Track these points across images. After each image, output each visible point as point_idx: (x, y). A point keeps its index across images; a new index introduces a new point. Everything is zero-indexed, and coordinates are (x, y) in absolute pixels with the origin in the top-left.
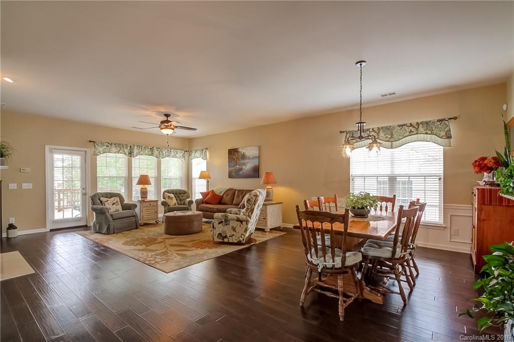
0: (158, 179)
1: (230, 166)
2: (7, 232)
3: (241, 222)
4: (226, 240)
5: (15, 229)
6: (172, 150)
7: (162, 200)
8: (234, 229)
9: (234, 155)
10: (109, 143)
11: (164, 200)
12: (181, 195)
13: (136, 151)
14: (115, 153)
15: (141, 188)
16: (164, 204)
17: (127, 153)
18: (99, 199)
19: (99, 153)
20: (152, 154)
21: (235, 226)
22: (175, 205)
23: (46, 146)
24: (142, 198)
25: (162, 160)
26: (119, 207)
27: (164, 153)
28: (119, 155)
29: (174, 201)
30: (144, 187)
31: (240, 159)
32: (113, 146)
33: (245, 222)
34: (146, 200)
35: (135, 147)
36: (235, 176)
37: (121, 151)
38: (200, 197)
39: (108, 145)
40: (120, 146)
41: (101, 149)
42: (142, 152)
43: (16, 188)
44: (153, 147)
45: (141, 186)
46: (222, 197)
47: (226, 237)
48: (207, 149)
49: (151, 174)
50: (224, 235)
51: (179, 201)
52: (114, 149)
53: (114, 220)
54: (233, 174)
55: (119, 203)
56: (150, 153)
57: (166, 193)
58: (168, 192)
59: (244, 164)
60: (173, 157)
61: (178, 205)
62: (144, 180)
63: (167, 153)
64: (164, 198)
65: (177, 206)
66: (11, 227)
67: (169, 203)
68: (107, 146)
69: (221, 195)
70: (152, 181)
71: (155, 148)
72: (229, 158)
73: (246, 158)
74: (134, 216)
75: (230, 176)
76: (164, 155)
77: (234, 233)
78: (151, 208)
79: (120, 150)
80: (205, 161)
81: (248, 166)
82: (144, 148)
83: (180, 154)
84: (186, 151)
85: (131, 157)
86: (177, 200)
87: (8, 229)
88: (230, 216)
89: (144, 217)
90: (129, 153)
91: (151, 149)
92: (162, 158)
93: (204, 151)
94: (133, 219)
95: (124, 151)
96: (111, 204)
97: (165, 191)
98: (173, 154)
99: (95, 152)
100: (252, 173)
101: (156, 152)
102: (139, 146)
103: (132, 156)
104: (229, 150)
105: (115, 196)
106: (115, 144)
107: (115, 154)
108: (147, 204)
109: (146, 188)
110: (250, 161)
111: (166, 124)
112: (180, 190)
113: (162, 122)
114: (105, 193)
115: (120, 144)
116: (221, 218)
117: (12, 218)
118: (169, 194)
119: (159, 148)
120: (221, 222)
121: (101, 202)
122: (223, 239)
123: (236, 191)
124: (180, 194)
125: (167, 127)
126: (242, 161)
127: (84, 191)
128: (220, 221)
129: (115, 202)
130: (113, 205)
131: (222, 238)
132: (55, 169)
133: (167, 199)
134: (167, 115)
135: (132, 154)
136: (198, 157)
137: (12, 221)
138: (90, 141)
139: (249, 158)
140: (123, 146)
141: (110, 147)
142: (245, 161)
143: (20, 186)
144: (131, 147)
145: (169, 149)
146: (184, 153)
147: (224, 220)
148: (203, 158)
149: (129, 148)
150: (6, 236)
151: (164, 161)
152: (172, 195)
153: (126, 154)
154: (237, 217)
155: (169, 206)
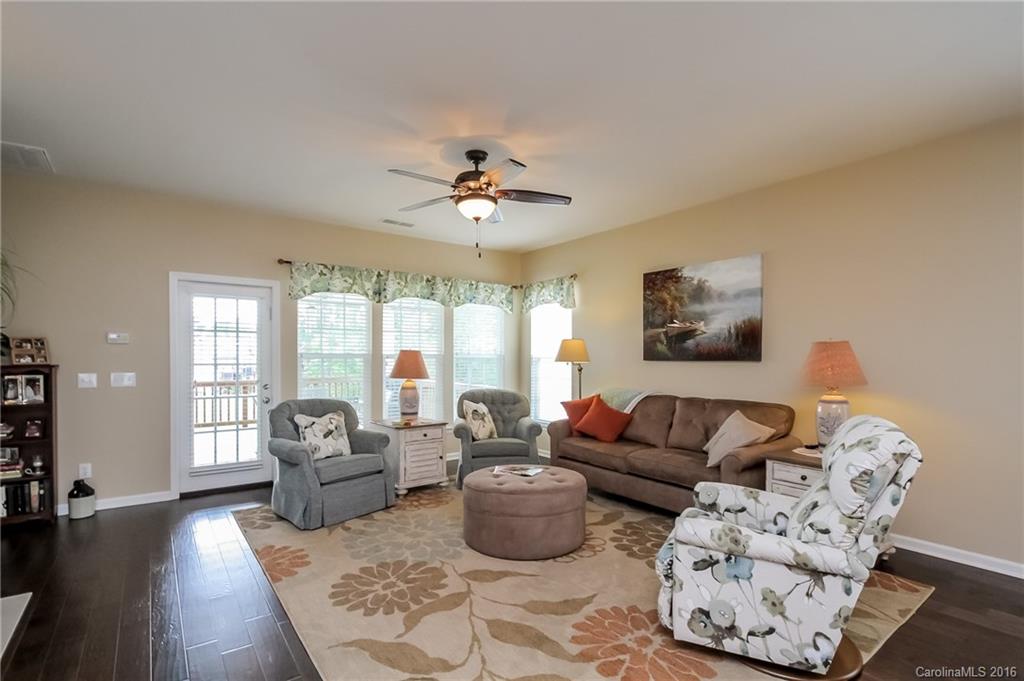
0: (447, 360)
1: (648, 324)
2: (69, 503)
3: (817, 574)
4: (731, 645)
5: (88, 495)
6: (481, 285)
7: (457, 420)
8: (776, 605)
9: (664, 287)
10: (326, 267)
11: (462, 421)
12: (507, 406)
13: (391, 286)
14: (342, 292)
15: (403, 388)
16: (461, 432)
17: (370, 293)
18: (292, 420)
19: (301, 293)
20: (431, 296)
21: (779, 592)
22: (491, 436)
23: (171, 273)
24: (403, 414)
25: (456, 310)
26: (343, 444)
27: (462, 291)
28: (351, 297)
29: (490, 425)
30: (409, 384)
31: (686, 300)
32: (337, 273)
33: (839, 581)
34: (412, 424)
35: (391, 275)
36: (670, 354)
37: (355, 287)
38: (562, 415)
39: (325, 271)
40: (352, 274)
41: (307, 282)
42: (406, 290)
43: (95, 384)
44: (434, 278)
45: (402, 382)
46: (628, 420)
47: (732, 630)
48: (574, 277)
49: (429, 348)
50: (725, 624)
51: (500, 423)
52: (338, 281)
53: (322, 484)
54: (662, 348)
55: (344, 431)
56: (426, 291)
57: (466, 402)
58: (473, 397)
59: (702, 317)
60: (483, 303)
61: (499, 436)
62: (410, 365)
63: (468, 293)
64: (462, 415)
65: (497, 440)
66: (81, 489)
67: (474, 430)
68: (321, 274)
69: (628, 410)
70: (431, 367)
71: (439, 280)
72: (645, 299)
73: (709, 297)
74: (380, 472)
75: (651, 354)
76: (462, 297)
77: (776, 621)
78: (427, 446)
79: (352, 285)
80: (569, 312)
81: (718, 323)
82: (413, 278)
83: (501, 293)
84: (515, 287)
85: (379, 302)
86: (494, 420)
87: (71, 495)
88: (760, 543)
89: (409, 471)
90: (375, 293)
91: (428, 280)
92: (457, 305)
93: (566, 284)
94: (379, 480)
95: (363, 287)
96: (322, 434)
97: (464, 397)
98: (482, 294)
99: (291, 288)
100: (733, 345)
101: (441, 290)
102: (401, 275)
103: (383, 300)
104: (645, 275)
105: (334, 411)
106: (341, 269)
107: (341, 295)
108: (417, 435)
109: (414, 388)
110: (726, 305)
111: (472, 184)
112: (503, 394)
113: (463, 178)
114: (308, 401)
115: (352, 270)
116: (710, 543)
117: (84, 465)
118: (474, 406)
119: (449, 281)
120: (709, 563)
121: (296, 427)
122: (718, 639)
123: (678, 403)
124: (504, 404)
125: (475, 194)
126: (696, 308)
127: (267, 393)
128: (702, 554)
129: (332, 427)
130: (325, 436)
131: (711, 631)
132: (196, 333)
133: (470, 416)
134: (476, 156)
135: (383, 294)
136: (549, 302)
137: (86, 472)
138: (281, 262)
139: (721, 296)
140: (361, 275)
141: (329, 275)
142: (707, 307)
143: (104, 380)
144: (379, 275)
145: (474, 282)
146: (511, 293)
147: (722, 557)
148: (562, 303)
149: (375, 279)
150: (67, 513)
151: (461, 313)
152: (482, 408)
153: (367, 295)
154: (797, 554)
155: (474, 440)
